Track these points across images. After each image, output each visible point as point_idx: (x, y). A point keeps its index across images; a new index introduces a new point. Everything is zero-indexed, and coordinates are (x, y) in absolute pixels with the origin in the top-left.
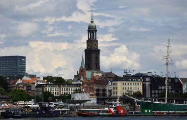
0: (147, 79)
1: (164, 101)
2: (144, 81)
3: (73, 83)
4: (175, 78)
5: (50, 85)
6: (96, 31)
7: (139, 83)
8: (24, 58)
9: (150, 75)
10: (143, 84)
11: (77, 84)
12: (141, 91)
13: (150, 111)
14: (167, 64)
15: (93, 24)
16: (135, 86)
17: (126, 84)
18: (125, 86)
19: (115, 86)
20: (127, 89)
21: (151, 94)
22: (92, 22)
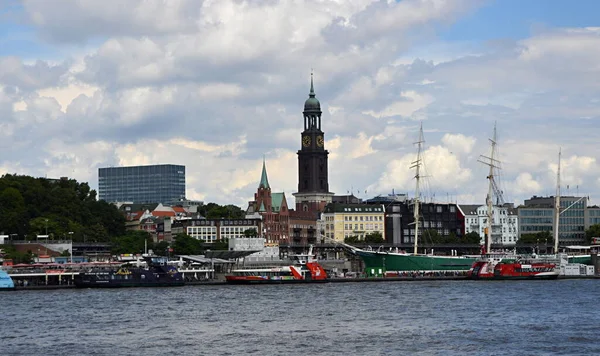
0: (395, 208)
1: (411, 250)
2: (389, 212)
3: (247, 217)
4: (451, 205)
5: (199, 223)
6: (319, 114)
7: (378, 216)
8: (182, 168)
9: (401, 199)
10: (386, 218)
11: (252, 220)
12: (382, 232)
13: (380, 271)
14: (417, 177)
15: (313, 101)
16: (369, 222)
17: (350, 218)
18: (349, 222)
19: (330, 223)
20: (353, 228)
21: (403, 236)
22: (312, 96)
